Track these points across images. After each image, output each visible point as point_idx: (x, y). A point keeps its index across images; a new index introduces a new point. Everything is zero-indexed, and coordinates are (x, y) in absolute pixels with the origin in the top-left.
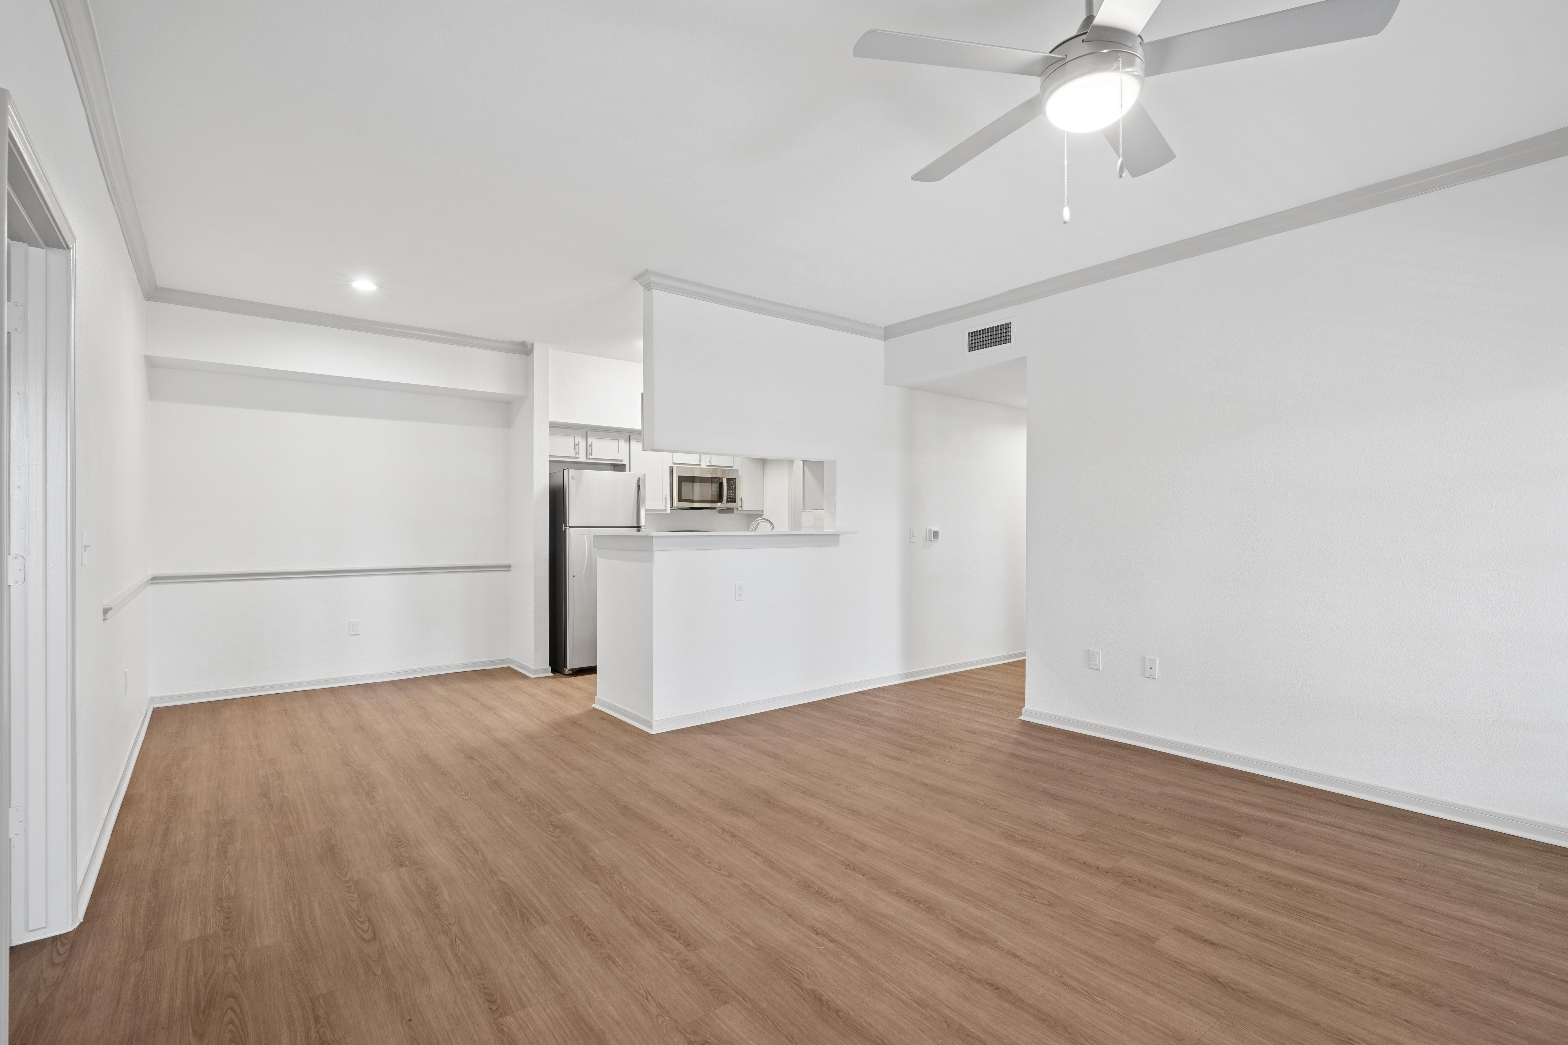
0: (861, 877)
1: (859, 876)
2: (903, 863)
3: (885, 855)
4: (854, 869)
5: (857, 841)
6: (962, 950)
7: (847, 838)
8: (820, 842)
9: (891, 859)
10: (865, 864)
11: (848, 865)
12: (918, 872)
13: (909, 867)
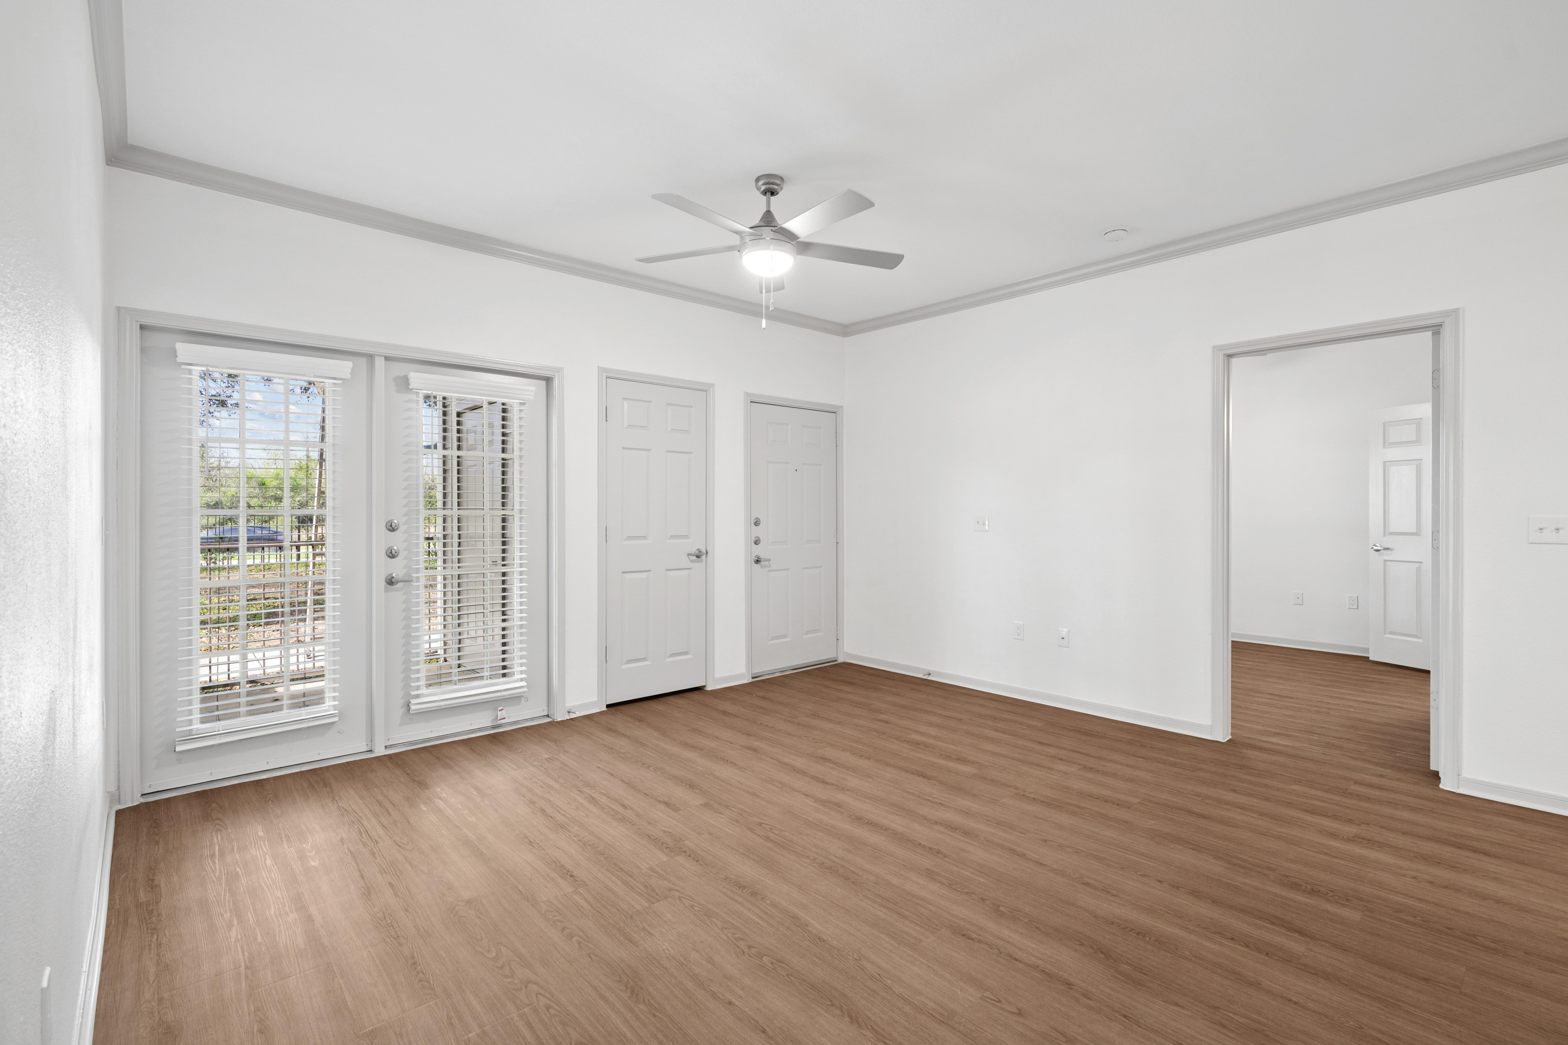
0: (922, 842)
1: (924, 843)
2: (884, 856)
3: (903, 865)
4: (931, 849)
5: (939, 882)
6: (840, 797)
7: (954, 887)
8: (981, 880)
9: (897, 860)
10: (922, 855)
11: (938, 853)
12: (869, 848)
13: (877, 853)
